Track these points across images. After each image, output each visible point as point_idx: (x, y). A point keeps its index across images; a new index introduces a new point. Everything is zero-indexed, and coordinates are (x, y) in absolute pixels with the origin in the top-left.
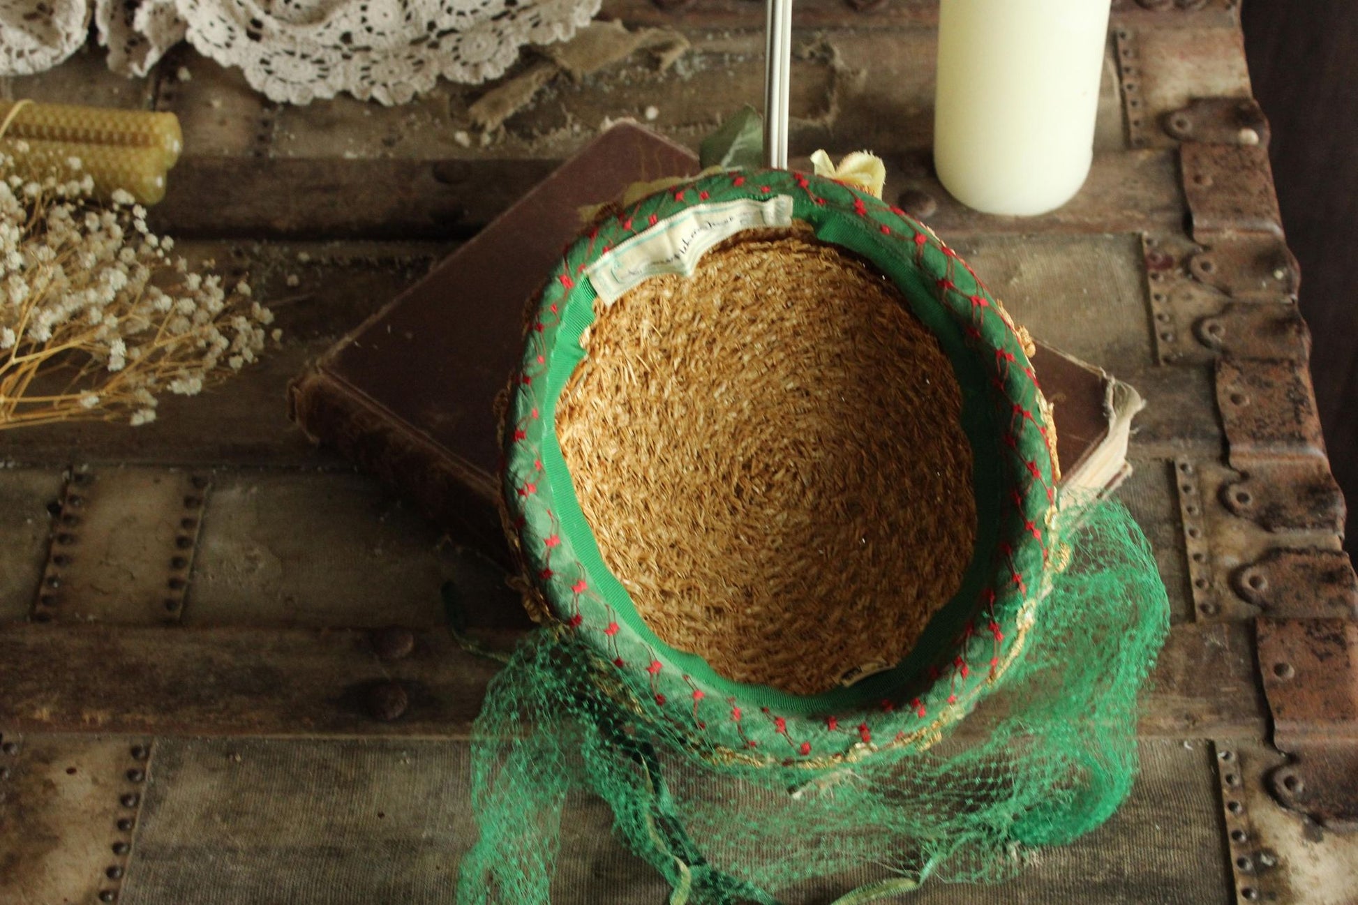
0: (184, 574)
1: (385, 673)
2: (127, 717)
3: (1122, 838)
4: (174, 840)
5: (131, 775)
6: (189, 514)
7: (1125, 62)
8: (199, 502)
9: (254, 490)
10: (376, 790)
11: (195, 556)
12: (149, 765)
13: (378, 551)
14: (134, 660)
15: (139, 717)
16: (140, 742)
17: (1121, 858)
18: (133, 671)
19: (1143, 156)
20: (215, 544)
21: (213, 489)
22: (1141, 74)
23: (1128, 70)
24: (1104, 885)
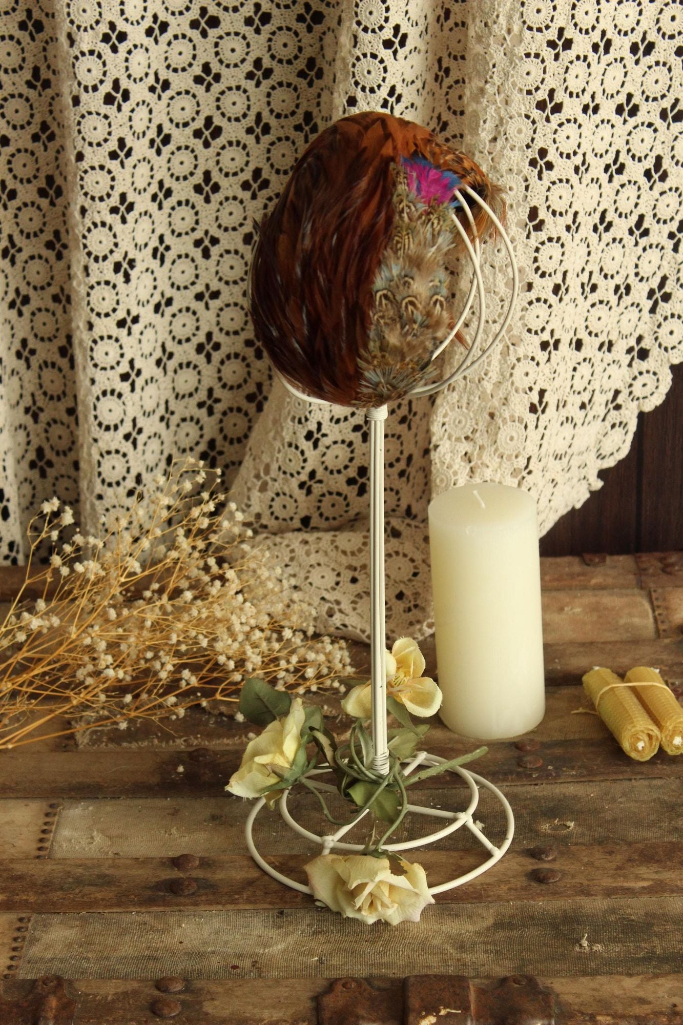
0: (46, 845)
1: (181, 875)
2: (17, 898)
3: (654, 938)
4: (49, 956)
5: (19, 929)
6: (48, 820)
7: (656, 603)
8: (55, 815)
9: (91, 808)
10: (177, 932)
11: (54, 837)
12: (30, 925)
13: (174, 831)
14: (19, 873)
15: (25, 898)
16: (24, 915)
17: (654, 947)
18: (20, 878)
19: (667, 641)
20: (65, 832)
21: (63, 809)
22: (667, 608)
23: (658, 607)
24: (644, 958)
